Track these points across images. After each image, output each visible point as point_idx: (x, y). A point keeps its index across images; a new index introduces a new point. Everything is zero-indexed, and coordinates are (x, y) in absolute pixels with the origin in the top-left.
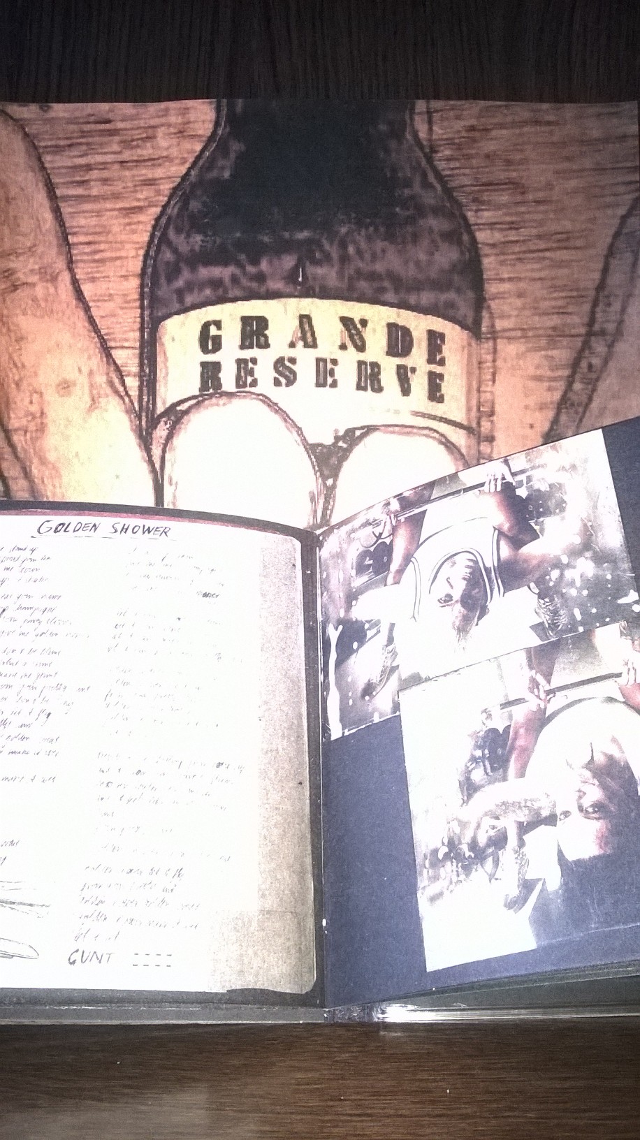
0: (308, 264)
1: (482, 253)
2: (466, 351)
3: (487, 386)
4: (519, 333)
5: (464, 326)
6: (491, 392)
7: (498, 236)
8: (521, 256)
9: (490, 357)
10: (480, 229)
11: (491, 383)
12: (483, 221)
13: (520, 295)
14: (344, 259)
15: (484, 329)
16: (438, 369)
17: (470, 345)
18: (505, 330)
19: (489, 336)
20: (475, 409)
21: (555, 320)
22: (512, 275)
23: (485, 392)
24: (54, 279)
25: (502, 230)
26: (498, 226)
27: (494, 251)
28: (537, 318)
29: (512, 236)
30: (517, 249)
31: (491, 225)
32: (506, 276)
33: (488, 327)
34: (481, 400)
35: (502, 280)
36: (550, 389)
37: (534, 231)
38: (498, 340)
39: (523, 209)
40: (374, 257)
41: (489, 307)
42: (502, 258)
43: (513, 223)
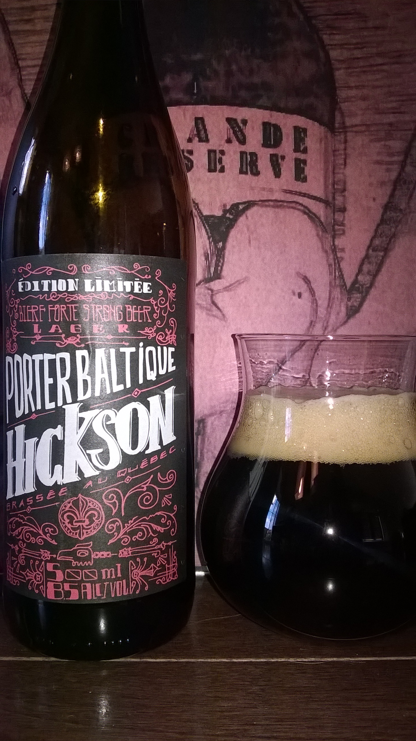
0: (201, 79)
1: (334, 67)
2: (323, 142)
3: (340, 169)
4: (363, 128)
5: (321, 123)
6: (343, 173)
7: (346, 54)
8: (364, 69)
9: (342, 146)
10: (332, 49)
11: (343, 167)
12: (335, 42)
13: (364, 98)
14: (229, 74)
15: (337, 125)
16: (302, 156)
17: (326, 137)
18: (353, 126)
19: (341, 130)
20: (330, 187)
21: (391, 118)
22: (358, 84)
23: (338, 173)
24: (8, 94)
25: (350, 49)
26: (346, 46)
27: (344, 66)
28: (377, 117)
29: (357, 53)
30: (361, 64)
31: (341, 46)
32: (353, 85)
33: (339, 123)
34: (336, 180)
35: (350, 88)
36: (388, 170)
37: (374, 50)
38: (348, 134)
39: (365, 33)
40: (251, 72)
41: (340, 108)
42: (350, 70)
43: (357, 44)
